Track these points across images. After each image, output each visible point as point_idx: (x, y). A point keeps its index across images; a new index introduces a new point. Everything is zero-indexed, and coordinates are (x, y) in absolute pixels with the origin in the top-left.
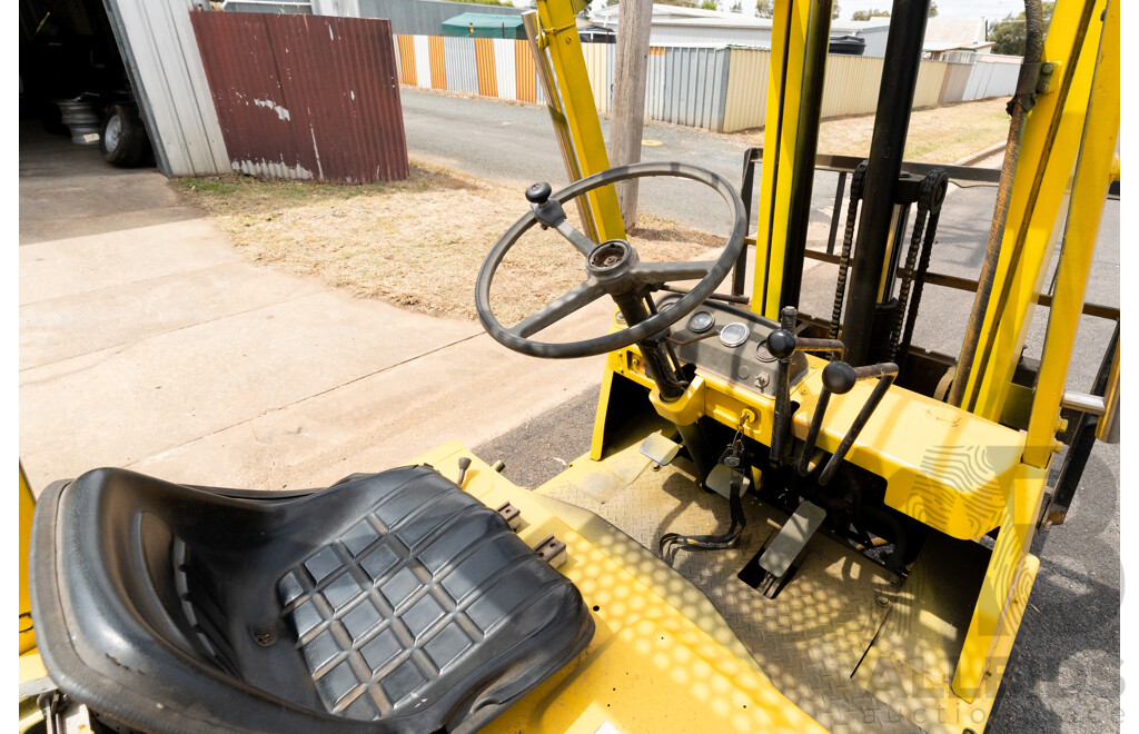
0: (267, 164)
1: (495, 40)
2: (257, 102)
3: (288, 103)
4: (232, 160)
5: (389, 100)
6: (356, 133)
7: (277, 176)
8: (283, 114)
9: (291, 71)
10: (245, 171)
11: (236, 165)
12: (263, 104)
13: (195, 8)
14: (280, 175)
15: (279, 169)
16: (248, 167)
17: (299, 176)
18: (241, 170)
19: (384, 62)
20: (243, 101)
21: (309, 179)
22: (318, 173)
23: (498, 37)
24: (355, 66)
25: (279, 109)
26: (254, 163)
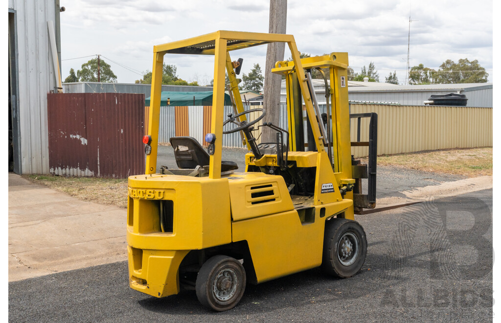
0: (69, 168)
1: (189, 107)
2: (71, 136)
3: (88, 136)
4: (50, 167)
5: (139, 134)
6: (121, 150)
7: (73, 175)
8: (84, 141)
9: (92, 120)
10: (56, 173)
11: (52, 170)
12: (74, 137)
13: (50, 92)
14: (75, 174)
15: (76, 171)
16: (59, 171)
17: (86, 174)
18: (54, 173)
19: (139, 114)
20: (64, 136)
21: (92, 176)
22: (97, 172)
23: (191, 105)
24: (125, 116)
25: (82, 139)
26: (62, 169)
